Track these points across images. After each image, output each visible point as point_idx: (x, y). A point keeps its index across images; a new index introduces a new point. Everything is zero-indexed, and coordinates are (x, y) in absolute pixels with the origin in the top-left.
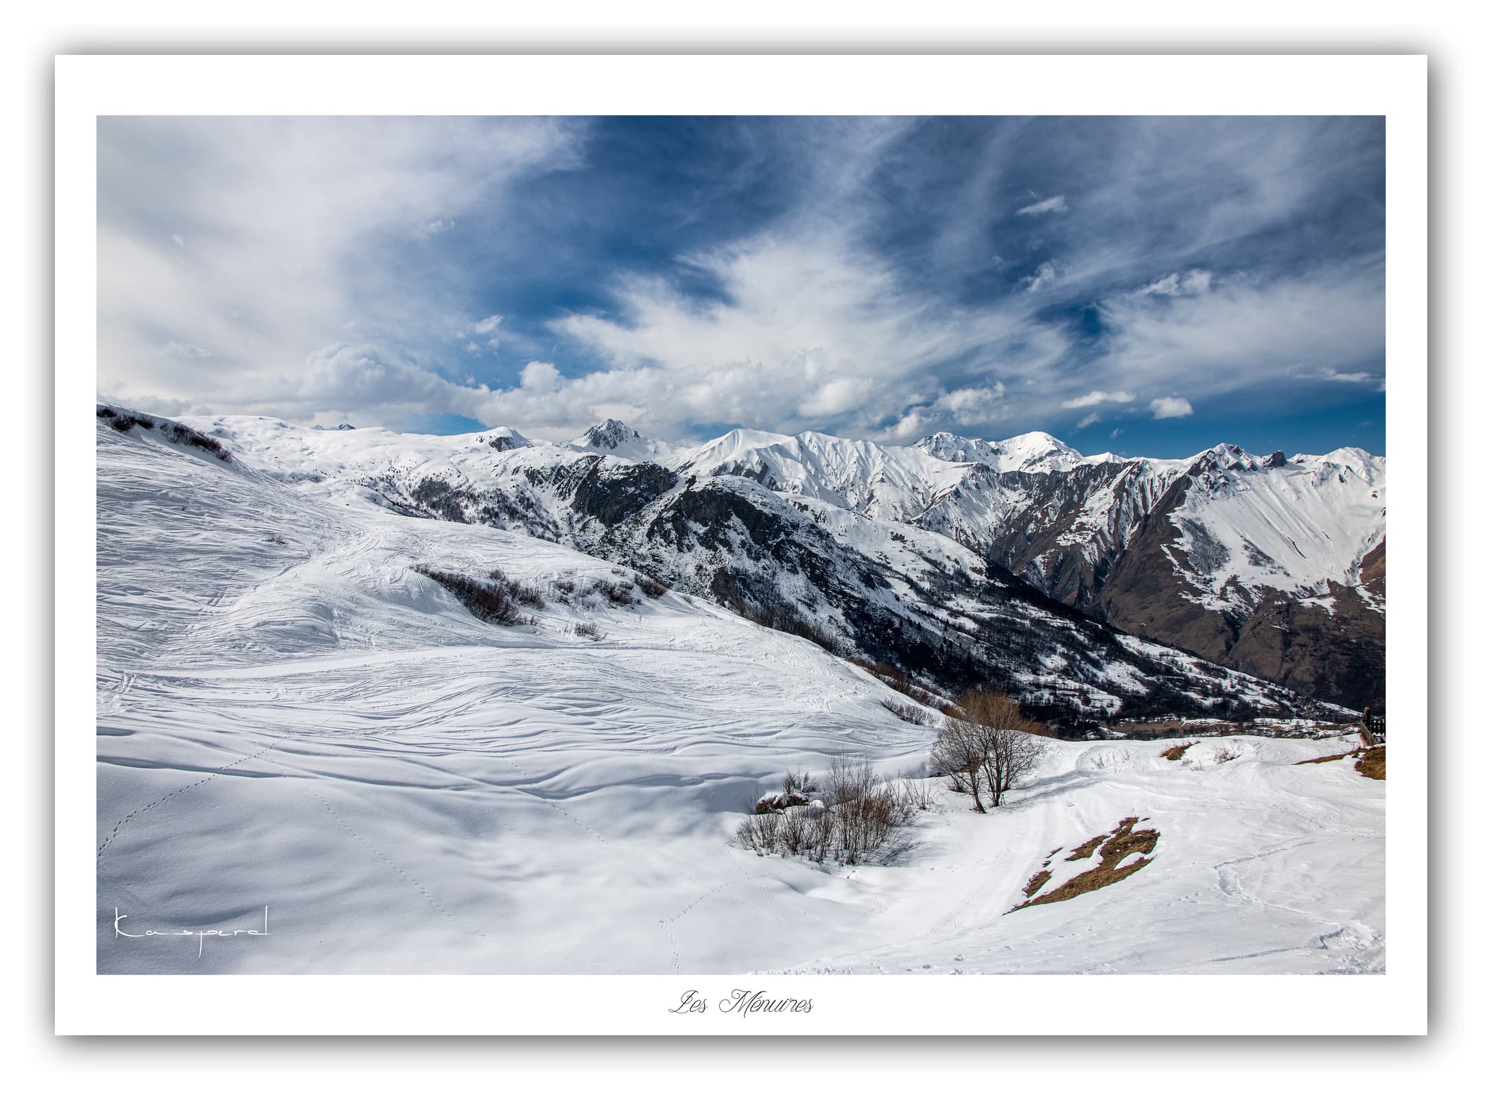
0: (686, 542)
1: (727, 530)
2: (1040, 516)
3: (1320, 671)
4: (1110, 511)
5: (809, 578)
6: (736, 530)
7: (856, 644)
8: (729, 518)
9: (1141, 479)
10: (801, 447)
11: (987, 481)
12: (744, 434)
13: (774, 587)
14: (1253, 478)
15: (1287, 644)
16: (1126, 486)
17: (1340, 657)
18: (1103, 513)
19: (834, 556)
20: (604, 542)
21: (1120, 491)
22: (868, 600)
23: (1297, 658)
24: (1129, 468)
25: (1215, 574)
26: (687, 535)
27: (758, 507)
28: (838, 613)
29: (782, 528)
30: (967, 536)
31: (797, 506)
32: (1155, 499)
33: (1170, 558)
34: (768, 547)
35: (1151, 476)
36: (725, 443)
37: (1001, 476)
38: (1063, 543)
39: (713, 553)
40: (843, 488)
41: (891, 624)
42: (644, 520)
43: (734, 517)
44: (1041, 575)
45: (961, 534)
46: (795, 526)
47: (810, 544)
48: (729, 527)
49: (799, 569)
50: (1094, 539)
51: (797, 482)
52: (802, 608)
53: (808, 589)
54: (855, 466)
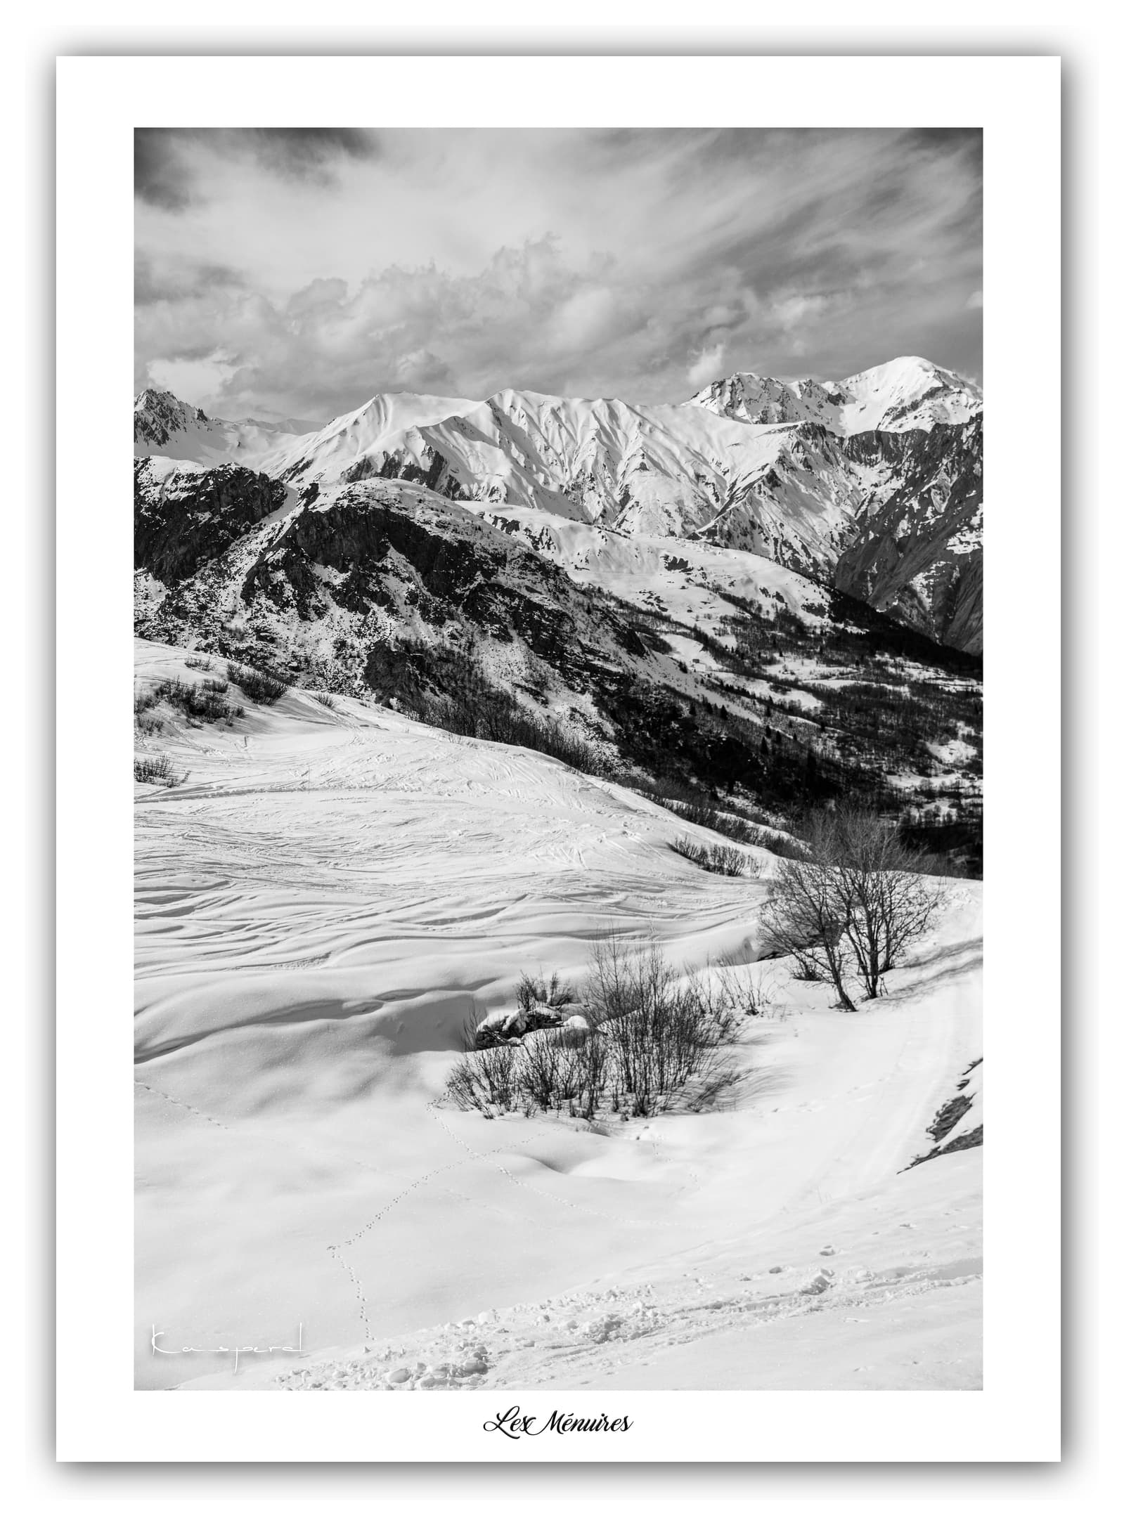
0: (313, 602)
1: (382, 575)
2: (916, 506)
5: (531, 647)
6: (397, 575)
7: (620, 751)
8: (383, 555)
10: (498, 419)
11: (824, 452)
12: (395, 403)
13: (472, 668)
19: (570, 605)
20: (166, 613)
22: (635, 676)
26: (314, 589)
27: (433, 531)
28: (586, 703)
29: (477, 565)
30: (795, 552)
31: (500, 524)
34: (457, 599)
36: (363, 420)
37: (846, 442)
38: (959, 550)
39: (362, 617)
40: (577, 487)
41: (675, 713)
42: (234, 570)
43: (392, 552)
44: (924, 608)
45: (784, 549)
46: (500, 560)
47: (528, 588)
48: (385, 570)
49: (513, 633)
51: (497, 482)
52: (523, 699)
53: (531, 666)
54: (594, 444)
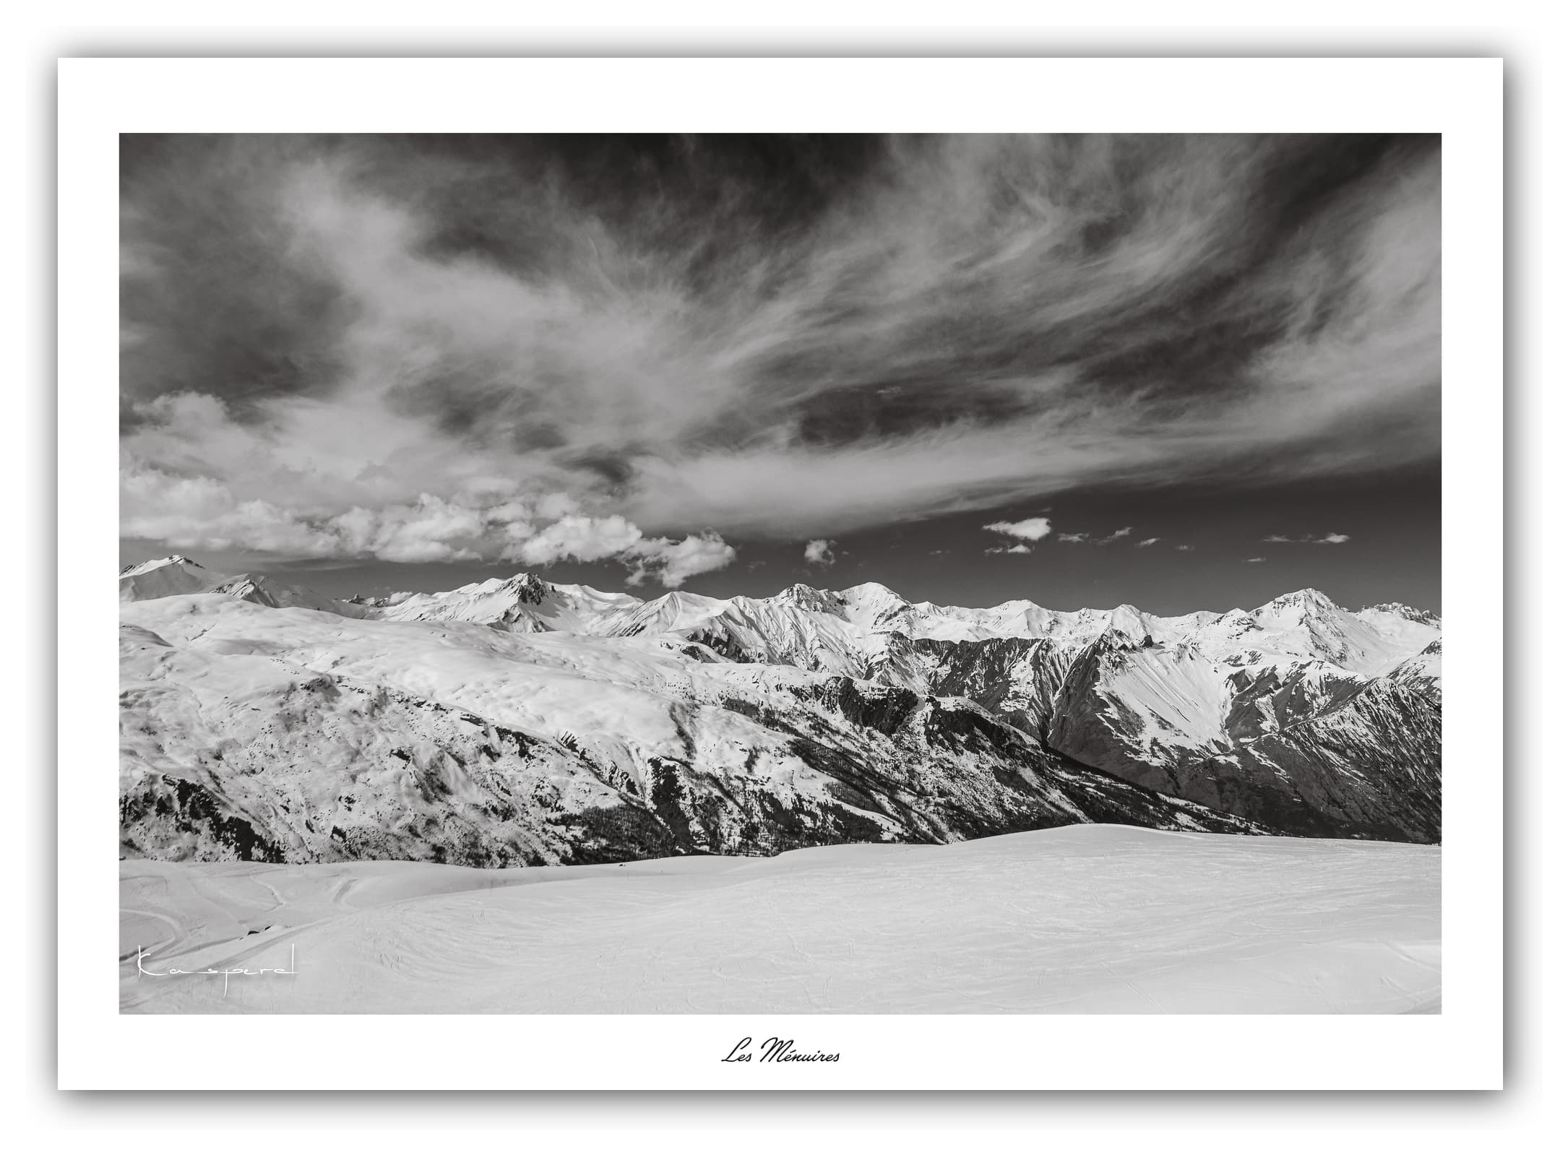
0: (958, 748)
1: (977, 738)
3: (1247, 808)
4: (1034, 681)
6: (982, 739)
8: (974, 730)
9: (1050, 654)
11: (905, 647)
12: (681, 598)
14: (1135, 655)
15: (1221, 791)
16: (1041, 661)
17: (1257, 798)
18: (1028, 683)
21: (1037, 663)
23: (1230, 800)
24: (1037, 644)
25: (1141, 737)
26: (956, 743)
32: (1064, 672)
33: (1106, 724)
34: (1004, 750)
35: (1056, 652)
36: (668, 607)
37: (914, 643)
38: (1007, 709)
39: (979, 756)
40: (789, 654)
42: (914, 731)
43: (977, 729)
48: (977, 736)
50: (1030, 706)
51: (760, 651)
54: (792, 632)
